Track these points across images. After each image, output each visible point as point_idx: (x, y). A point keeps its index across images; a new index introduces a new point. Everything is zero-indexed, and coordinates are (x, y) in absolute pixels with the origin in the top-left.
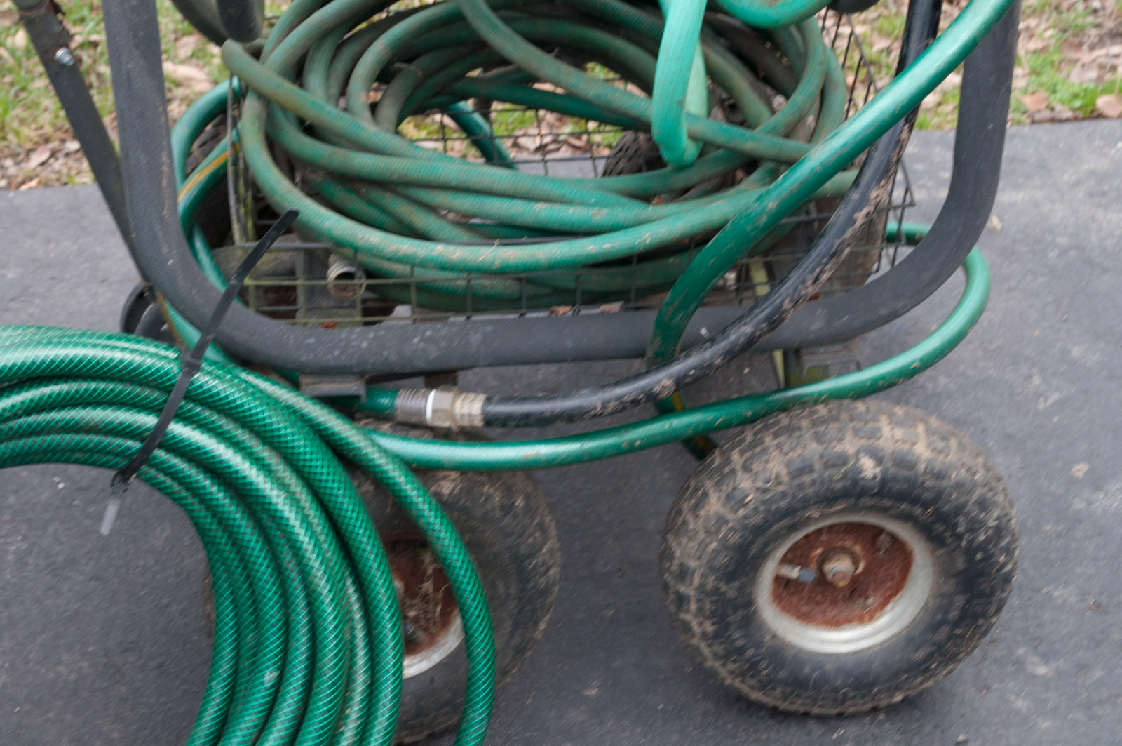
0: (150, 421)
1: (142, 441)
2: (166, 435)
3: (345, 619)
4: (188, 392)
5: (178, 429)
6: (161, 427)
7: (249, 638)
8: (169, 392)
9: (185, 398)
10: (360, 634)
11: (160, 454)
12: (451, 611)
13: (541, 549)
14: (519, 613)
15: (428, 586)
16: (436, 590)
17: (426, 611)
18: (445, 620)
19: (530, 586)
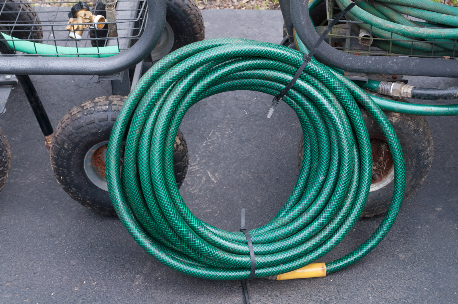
0: (290, 78)
1: (286, 85)
2: (295, 83)
3: (352, 160)
4: (305, 68)
5: (299, 82)
6: (294, 81)
7: (315, 164)
8: (298, 68)
9: (304, 71)
10: (356, 167)
11: (292, 91)
12: (389, 169)
13: (427, 149)
14: (415, 173)
15: (382, 158)
16: (385, 160)
17: (380, 168)
18: (387, 172)
19: (421, 162)
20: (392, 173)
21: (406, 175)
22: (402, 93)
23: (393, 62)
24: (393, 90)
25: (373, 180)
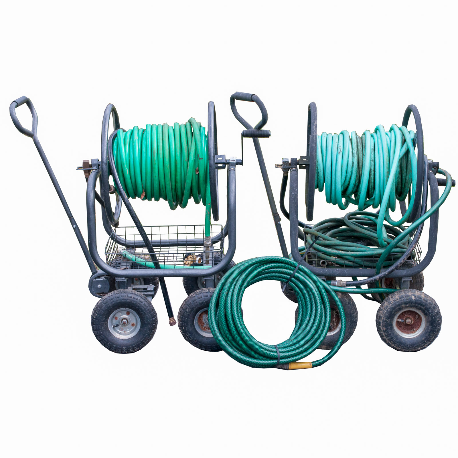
0: (292, 272)
1: (290, 276)
2: (295, 274)
4: (299, 268)
5: (296, 274)
6: (294, 273)
7: (304, 314)
8: (295, 268)
9: (298, 269)
10: (323, 313)
11: (293, 279)
12: (338, 324)
13: (355, 313)
14: (350, 325)
15: (334, 319)
16: (335, 321)
17: (333, 324)
18: (337, 326)
19: (352, 320)
20: (340, 326)
21: (346, 327)
22: (342, 284)
23: (336, 270)
24: (338, 283)
25: (330, 330)
